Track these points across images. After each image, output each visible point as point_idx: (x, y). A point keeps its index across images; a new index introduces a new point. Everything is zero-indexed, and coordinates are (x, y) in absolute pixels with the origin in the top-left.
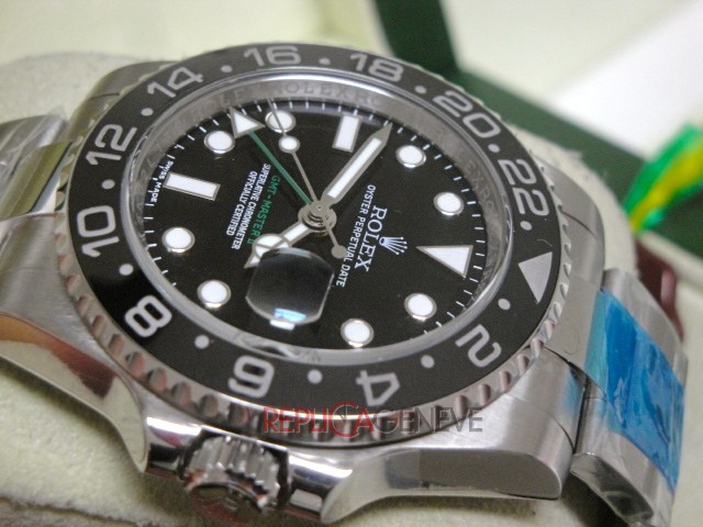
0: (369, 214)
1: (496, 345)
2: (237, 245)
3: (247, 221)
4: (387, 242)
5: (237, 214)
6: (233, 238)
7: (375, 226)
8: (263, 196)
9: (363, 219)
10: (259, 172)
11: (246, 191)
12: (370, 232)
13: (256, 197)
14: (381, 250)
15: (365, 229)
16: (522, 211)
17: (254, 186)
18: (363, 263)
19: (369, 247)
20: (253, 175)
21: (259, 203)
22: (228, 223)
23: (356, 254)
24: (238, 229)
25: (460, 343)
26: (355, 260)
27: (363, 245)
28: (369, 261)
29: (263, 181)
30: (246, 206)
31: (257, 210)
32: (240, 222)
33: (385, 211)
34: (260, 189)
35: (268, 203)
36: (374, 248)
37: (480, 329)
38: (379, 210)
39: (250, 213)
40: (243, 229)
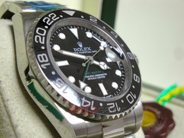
0: (77, 52)
2: (106, 74)
3: (99, 75)
4: (81, 46)
5: (100, 77)
6: (105, 76)
8: (92, 75)
10: (87, 78)
11: (93, 78)
12: (81, 50)
14: (84, 46)
17: (91, 77)
18: (89, 49)
20: (89, 79)
24: (102, 76)
26: (90, 51)
27: (85, 50)
29: (88, 76)
30: (97, 77)
32: (101, 76)
35: (93, 73)
36: (84, 48)
38: (75, 50)
39: (97, 75)
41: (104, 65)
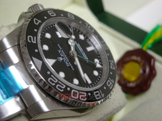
1: (30, 42)
2: (75, 42)
5: (81, 48)
7: (65, 61)
9: (68, 61)
13: (83, 54)
15: (66, 59)
16: (52, 76)
18: (60, 51)
19: (62, 56)
20: (87, 59)
21: (81, 53)
22: (80, 46)
23: (62, 53)
25: (35, 37)
27: (63, 55)
28: (59, 52)
30: (82, 51)
31: (80, 52)
33: (68, 66)
37: (35, 42)
38: (68, 65)
39: (80, 50)
40: (78, 46)
41: (72, 43)
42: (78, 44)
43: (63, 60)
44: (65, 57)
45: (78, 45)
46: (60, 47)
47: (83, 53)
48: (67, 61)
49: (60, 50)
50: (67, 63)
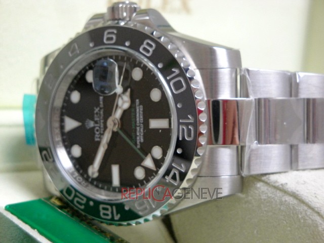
2: (137, 101)
3: (138, 115)
4: (91, 124)
5: (141, 117)
7: (97, 131)
8: (136, 130)
9: (102, 132)
10: (140, 142)
11: (142, 130)
12: (98, 126)
13: (138, 128)
14: (92, 119)
15: (100, 127)
17: (140, 134)
19: (97, 119)
20: (142, 140)
21: (136, 126)
22: (144, 111)
23: (100, 114)
26: (99, 111)
28: (95, 112)
29: (138, 138)
30: (140, 123)
31: (136, 122)
32: (140, 113)
34: (138, 134)
35: (133, 127)
36: (95, 119)
39: (138, 119)
40: (138, 110)
42: (141, 106)
43: (94, 128)
44: (100, 122)
45: (139, 108)
46: (101, 103)
47: (140, 126)
48: (100, 130)
49: (98, 109)
50: (98, 135)
